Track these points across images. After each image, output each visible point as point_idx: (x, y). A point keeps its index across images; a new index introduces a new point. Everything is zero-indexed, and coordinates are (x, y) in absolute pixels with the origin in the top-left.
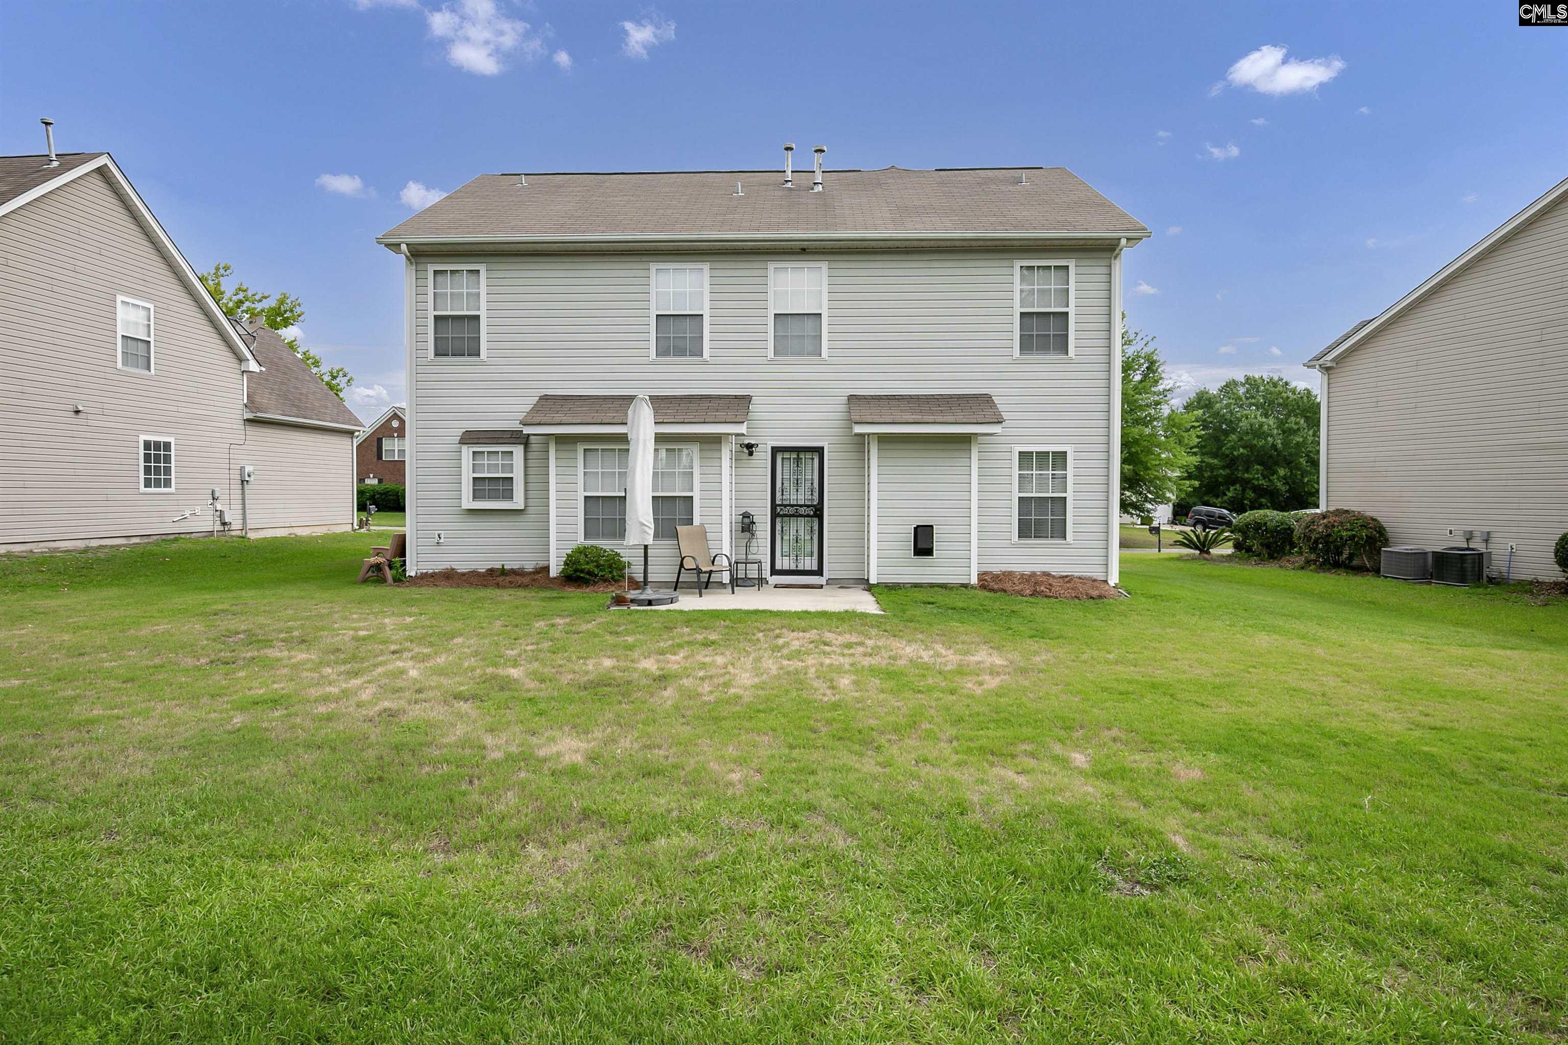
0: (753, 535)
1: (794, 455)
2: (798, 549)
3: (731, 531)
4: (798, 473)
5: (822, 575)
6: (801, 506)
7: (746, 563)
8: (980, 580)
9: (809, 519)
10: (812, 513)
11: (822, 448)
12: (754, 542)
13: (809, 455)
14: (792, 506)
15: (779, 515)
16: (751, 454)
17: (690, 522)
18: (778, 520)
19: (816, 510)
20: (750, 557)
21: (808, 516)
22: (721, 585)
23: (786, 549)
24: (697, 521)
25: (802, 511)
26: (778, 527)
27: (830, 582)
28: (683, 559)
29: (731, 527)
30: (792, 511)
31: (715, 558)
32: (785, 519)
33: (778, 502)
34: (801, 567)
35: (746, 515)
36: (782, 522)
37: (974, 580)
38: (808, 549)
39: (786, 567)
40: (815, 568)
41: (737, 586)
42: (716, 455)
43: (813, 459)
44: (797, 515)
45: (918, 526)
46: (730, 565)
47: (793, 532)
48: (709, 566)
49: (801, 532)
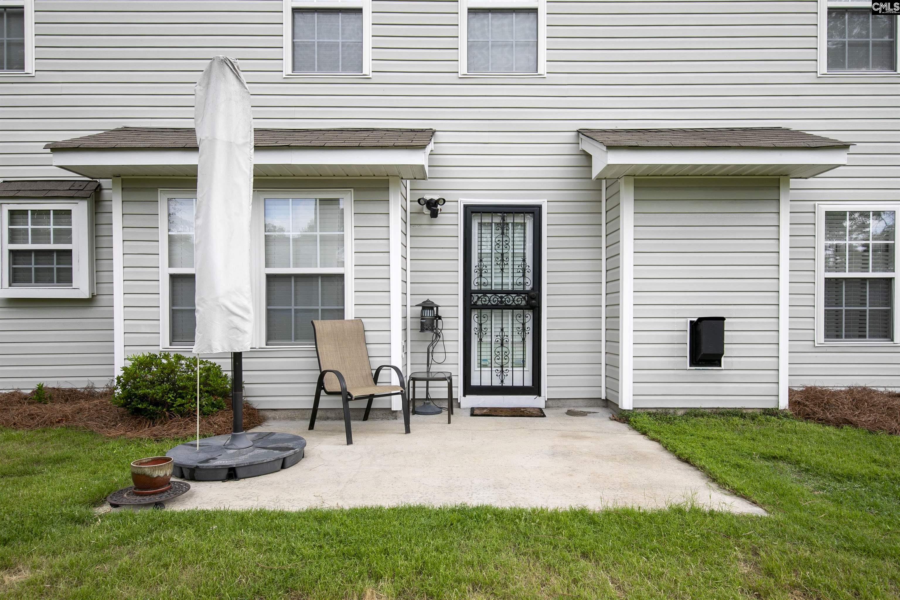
0: (438, 335)
1: (497, 219)
2: (503, 356)
3: (405, 330)
4: (503, 244)
5: (539, 394)
6: (508, 293)
7: (428, 380)
8: (792, 403)
9: (520, 311)
10: (524, 303)
11: (540, 207)
12: (439, 347)
13: (519, 220)
14: (495, 293)
15: (475, 307)
16: (434, 214)
17: (340, 313)
18: (474, 315)
19: (532, 298)
20: (434, 368)
21: (518, 307)
22: (389, 413)
23: (486, 355)
24: (350, 313)
25: (509, 300)
26: (475, 325)
27: (551, 402)
28: (322, 375)
29: (405, 323)
30: (494, 300)
31: (378, 371)
32: (484, 312)
33: (474, 287)
34: (507, 383)
35: (427, 306)
36: (480, 317)
37: (784, 403)
38: (518, 356)
39: (486, 382)
40: (528, 383)
41: (414, 413)
42: (379, 208)
43: (524, 225)
44: (502, 307)
45: (700, 319)
46: (402, 384)
47: (496, 331)
48: (368, 386)
49: (508, 331)
